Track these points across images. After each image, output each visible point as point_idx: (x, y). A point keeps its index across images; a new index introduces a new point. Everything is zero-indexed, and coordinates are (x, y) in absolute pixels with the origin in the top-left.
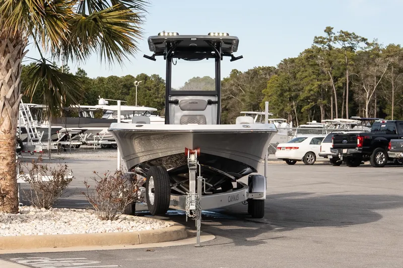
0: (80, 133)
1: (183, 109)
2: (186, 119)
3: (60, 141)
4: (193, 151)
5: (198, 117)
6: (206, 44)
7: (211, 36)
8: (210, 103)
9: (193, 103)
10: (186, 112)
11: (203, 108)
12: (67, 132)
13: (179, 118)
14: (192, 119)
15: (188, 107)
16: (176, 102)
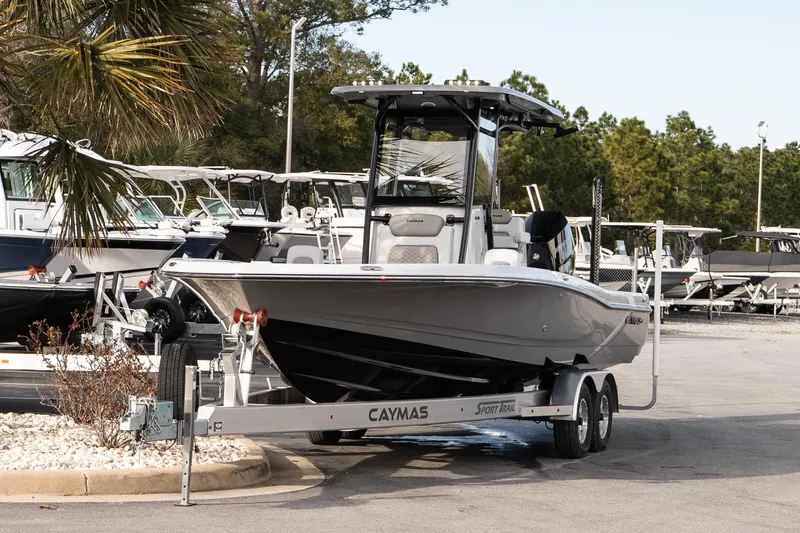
0: (748, 283)
1: (396, 235)
2: (399, 254)
3: (692, 297)
4: (250, 316)
5: (423, 250)
6: (445, 103)
7: (451, 87)
8: (451, 221)
9: (414, 221)
10: (400, 240)
11: (434, 232)
12: (712, 280)
13: (388, 252)
14: (411, 255)
15: (406, 229)
16: (386, 220)
